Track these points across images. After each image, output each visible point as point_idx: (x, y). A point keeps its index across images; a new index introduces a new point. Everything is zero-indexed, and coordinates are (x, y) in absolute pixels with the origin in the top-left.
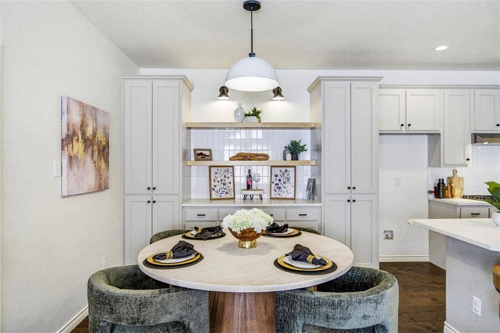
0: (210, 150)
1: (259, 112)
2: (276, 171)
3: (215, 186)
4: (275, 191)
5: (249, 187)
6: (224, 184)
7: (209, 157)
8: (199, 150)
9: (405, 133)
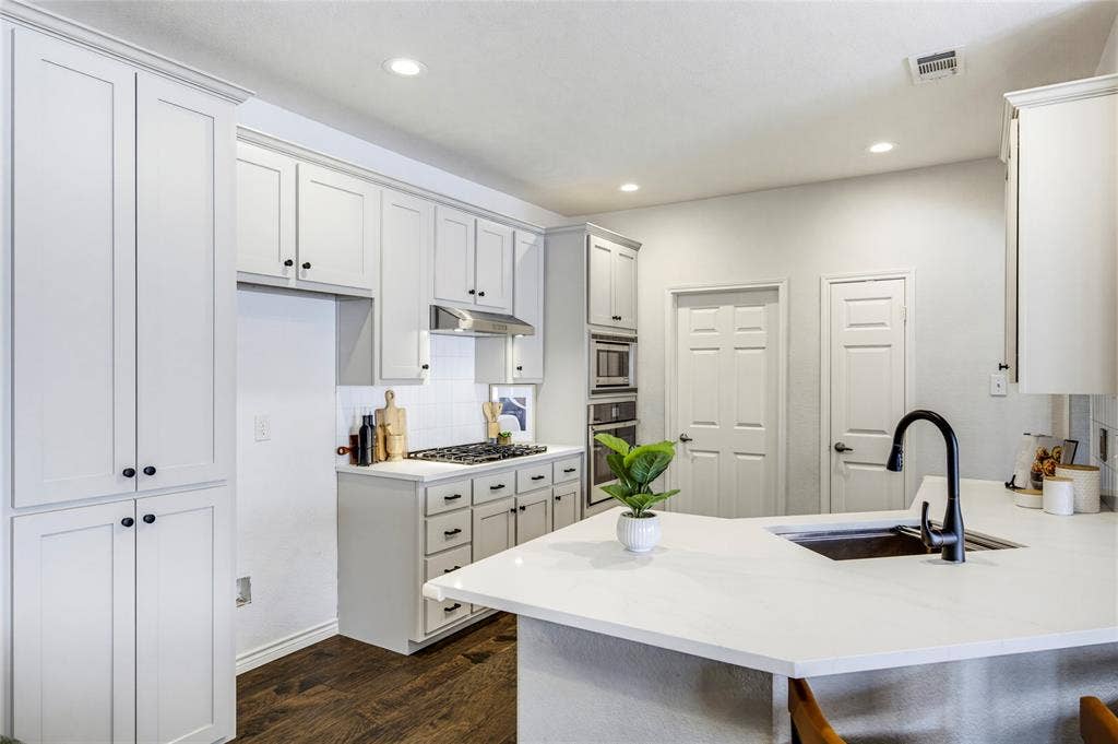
9: (293, 286)
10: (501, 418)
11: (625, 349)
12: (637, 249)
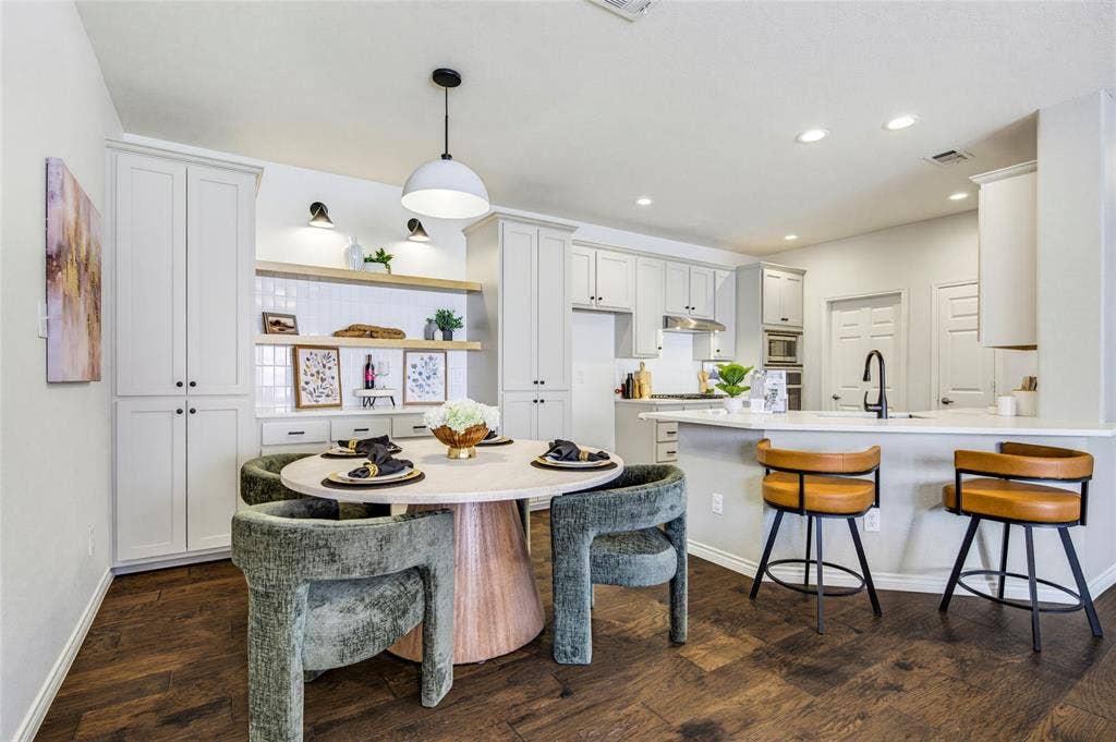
0: (294, 317)
1: (389, 258)
2: (413, 358)
3: (307, 383)
4: (413, 391)
5: (369, 385)
6: (323, 380)
7: (292, 329)
8: (273, 315)
9: (595, 309)
10: (709, 381)
11: (793, 339)
12: (803, 275)
